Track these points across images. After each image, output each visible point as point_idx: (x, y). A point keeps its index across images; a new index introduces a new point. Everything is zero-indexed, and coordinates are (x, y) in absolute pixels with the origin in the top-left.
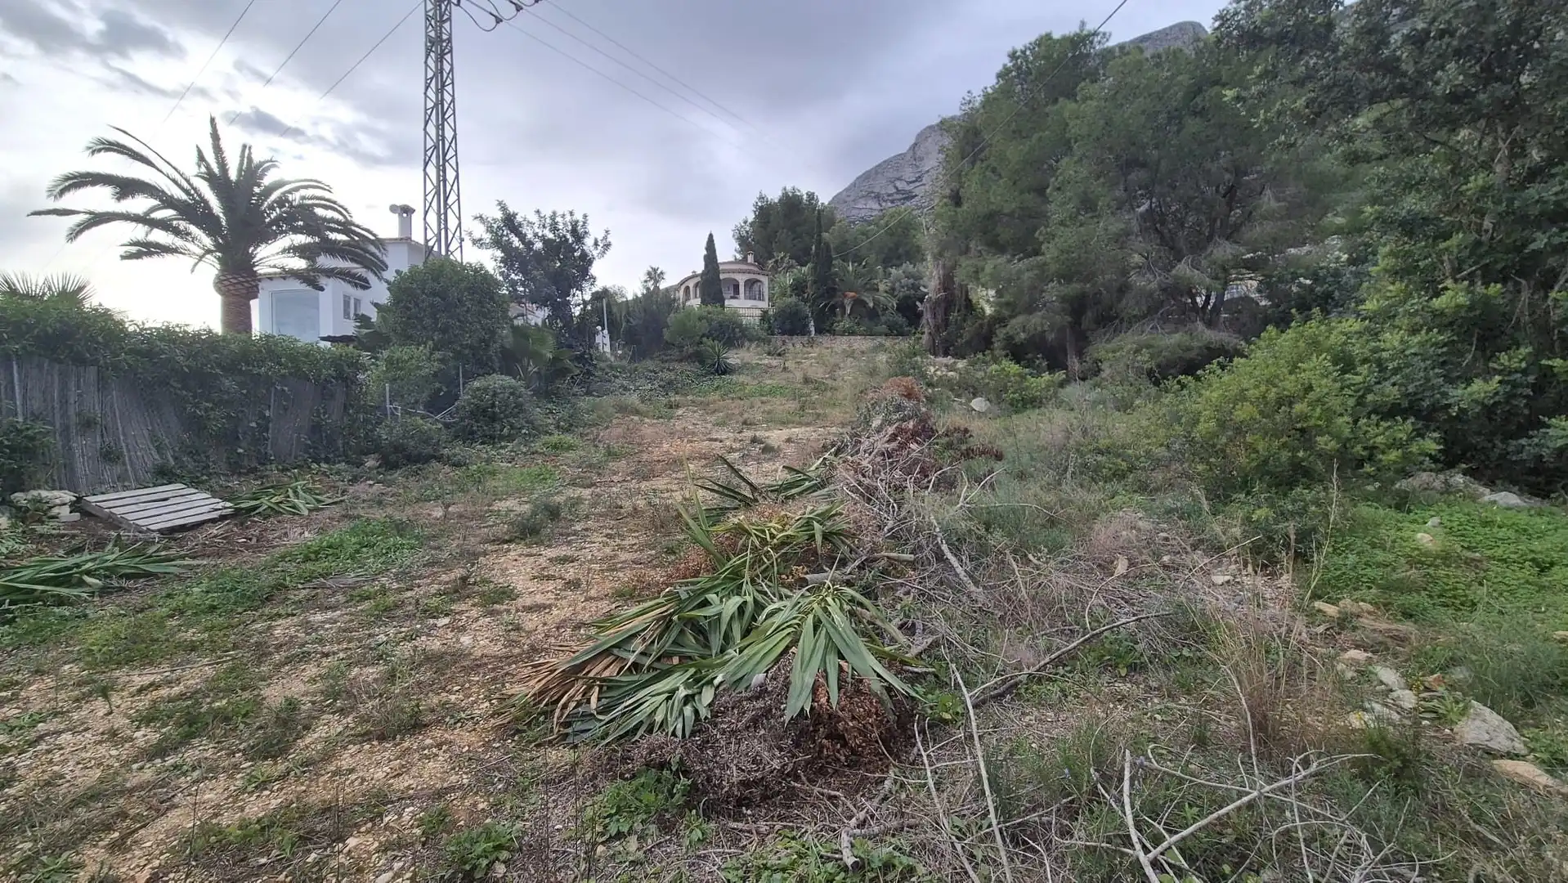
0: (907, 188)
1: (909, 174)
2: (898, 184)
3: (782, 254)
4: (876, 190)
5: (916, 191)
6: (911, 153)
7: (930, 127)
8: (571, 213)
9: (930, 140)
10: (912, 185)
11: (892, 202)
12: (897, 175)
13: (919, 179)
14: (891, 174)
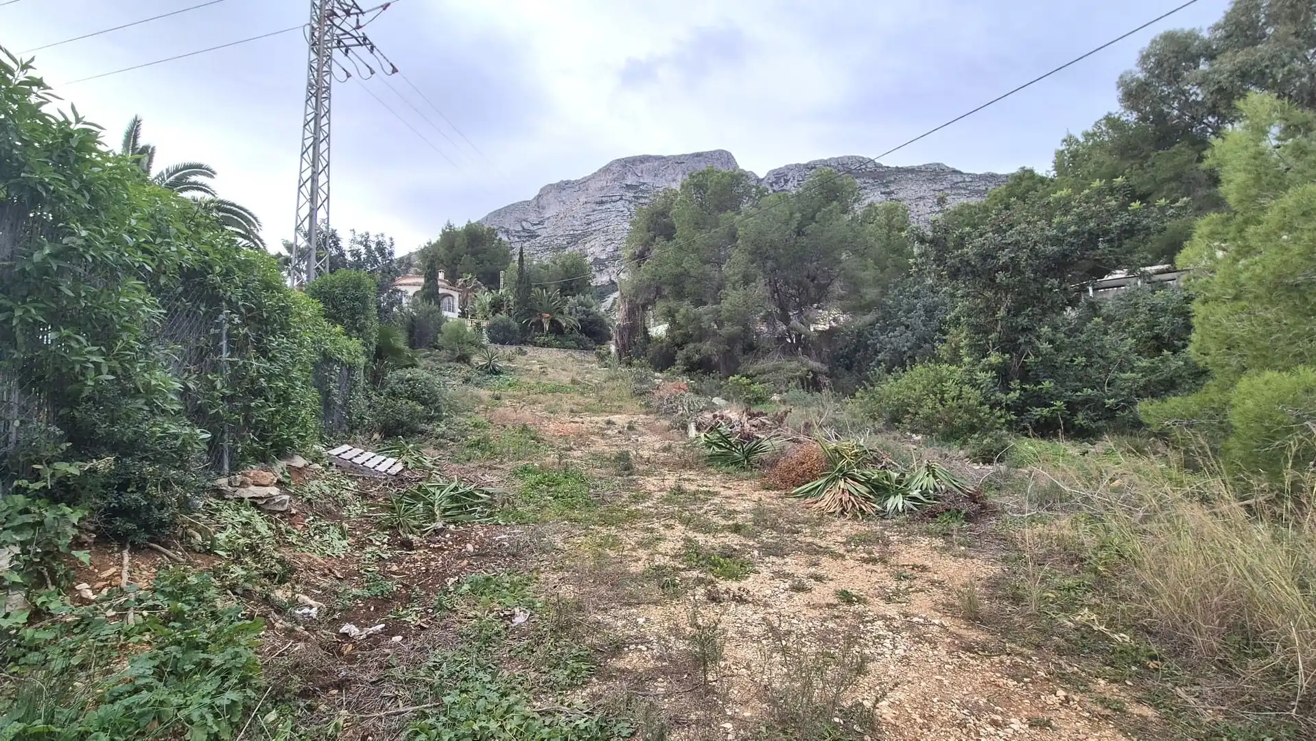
0: (532, 228)
1: (533, 218)
2: (524, 224)
3: (470, 276)
4: (506, 226)
5: (539, 232)
6: (535, 202)
7: (551, 185)
8: (382, 235)
9: (551, 194)
10: (536, 227)
11: (519, 237)
12: (523, 217)
13: (541, 223)
14: (517, 215)
